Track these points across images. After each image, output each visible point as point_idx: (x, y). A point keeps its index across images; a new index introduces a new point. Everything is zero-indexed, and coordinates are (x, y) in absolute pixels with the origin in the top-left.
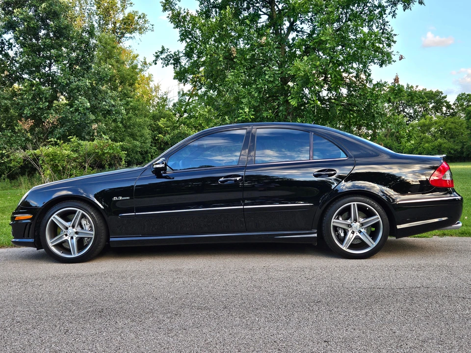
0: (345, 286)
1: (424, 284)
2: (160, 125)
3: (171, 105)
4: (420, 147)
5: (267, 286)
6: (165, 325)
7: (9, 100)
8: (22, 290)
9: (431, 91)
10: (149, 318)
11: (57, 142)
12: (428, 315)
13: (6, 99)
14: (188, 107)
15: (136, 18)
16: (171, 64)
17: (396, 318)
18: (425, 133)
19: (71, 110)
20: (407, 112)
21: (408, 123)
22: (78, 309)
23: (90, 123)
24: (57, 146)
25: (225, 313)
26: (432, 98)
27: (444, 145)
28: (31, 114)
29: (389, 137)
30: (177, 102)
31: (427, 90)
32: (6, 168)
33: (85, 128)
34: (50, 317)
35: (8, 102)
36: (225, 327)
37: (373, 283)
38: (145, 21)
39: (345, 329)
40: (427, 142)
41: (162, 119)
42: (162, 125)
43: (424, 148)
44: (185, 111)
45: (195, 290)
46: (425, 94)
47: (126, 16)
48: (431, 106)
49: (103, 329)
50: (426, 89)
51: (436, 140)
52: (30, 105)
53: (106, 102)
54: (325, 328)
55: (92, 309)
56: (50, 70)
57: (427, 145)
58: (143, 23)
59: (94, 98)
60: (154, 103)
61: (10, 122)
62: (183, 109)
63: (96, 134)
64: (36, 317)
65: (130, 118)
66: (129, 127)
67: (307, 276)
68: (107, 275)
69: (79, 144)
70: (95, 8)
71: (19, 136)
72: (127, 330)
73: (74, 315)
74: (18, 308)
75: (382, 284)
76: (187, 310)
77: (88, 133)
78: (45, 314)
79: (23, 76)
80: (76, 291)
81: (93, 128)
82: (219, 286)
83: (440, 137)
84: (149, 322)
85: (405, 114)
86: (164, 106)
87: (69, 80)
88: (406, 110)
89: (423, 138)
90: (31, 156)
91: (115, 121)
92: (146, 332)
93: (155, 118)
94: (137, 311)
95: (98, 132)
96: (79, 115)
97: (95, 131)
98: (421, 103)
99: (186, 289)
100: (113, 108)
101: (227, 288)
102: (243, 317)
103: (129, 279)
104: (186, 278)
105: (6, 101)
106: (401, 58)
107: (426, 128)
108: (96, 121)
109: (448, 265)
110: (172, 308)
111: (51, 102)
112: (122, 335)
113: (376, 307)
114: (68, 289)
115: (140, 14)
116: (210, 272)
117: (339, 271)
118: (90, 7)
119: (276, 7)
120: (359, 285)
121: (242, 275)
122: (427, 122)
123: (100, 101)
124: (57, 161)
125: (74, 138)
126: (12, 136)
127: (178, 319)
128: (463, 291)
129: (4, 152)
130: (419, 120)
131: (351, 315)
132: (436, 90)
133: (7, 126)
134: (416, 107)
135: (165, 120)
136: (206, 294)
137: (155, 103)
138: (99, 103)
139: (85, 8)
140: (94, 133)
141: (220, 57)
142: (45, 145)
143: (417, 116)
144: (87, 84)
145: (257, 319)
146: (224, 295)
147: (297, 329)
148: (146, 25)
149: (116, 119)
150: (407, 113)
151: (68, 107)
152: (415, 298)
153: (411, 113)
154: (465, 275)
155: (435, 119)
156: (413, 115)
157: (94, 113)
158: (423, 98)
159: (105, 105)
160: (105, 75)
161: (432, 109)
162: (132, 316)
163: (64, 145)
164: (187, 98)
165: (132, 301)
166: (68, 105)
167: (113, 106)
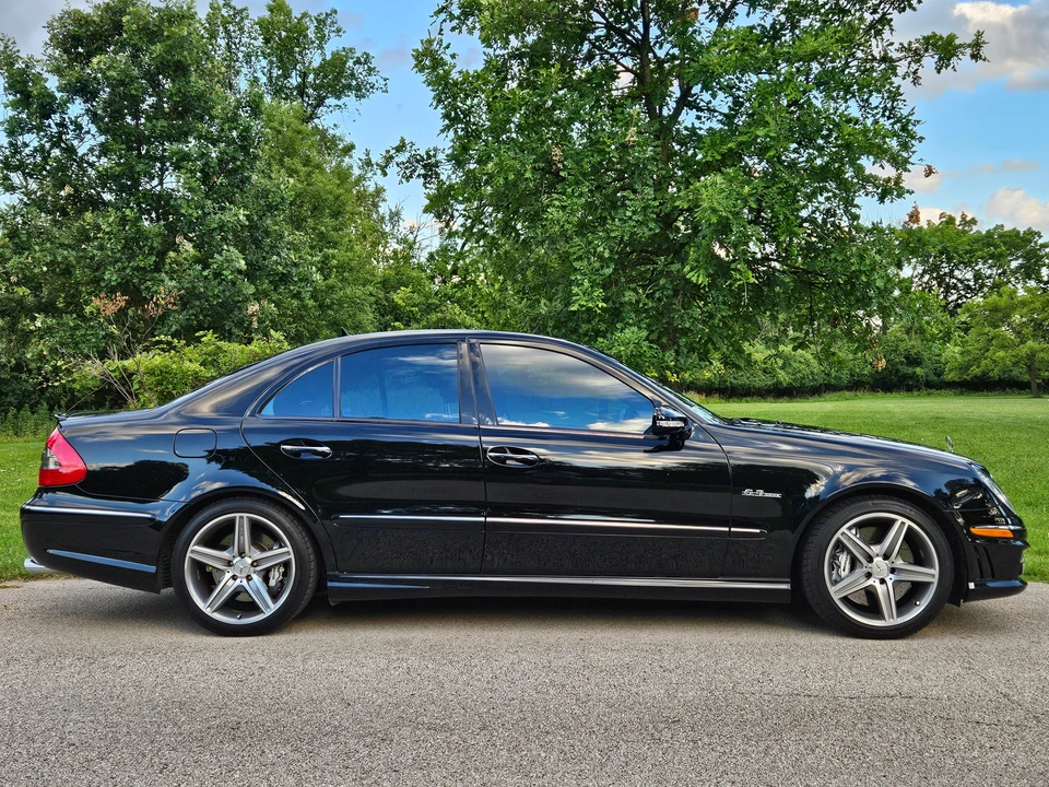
0: (740, 688)
1: (905, 689)
2: (397, 300)
3: (423, 257)
4: (985, 359)
5: (576, 684)
6: (358, 760)
7: (73, 249)
8: (83, 675)
9: (1014, 230)
10: (329, 745)
11: (172, 343)
12: (892, 757)
13: (68, 247)
14: (461, 262)
15: (350, 63)
16: (419, 176)
17: (824, 762)
18: (998, 326)
19: (205, 273)
20: (960, 277)
21: (960, 302)
22: (191, 720)
23: (243, 301)
24: (173, 351)
25: (482, 739)
26: (1017, 248)
27: (1042, 355)
28: (119, 280)
29: (916, 333)
30: (437, 252)
31: (1006, 229)
32: (65, 392)
33: (232, 311)
34: (134, 737)
35: (72, 255)
36: (476, 769)
37: (798, 684)
38: (370, 69)
39: (715, 781)
40: (1003, 347)
41: (402, 288)
42: (400, 302)
43: (995, 361)
44: (454, 272)
45: (430, 687)
46: (1000, 236)
47: (328, 57)
48: (1014, 264)
49: (235, 764)
50: (1002, 226)
51: (1023, 342)
52: (117, 262)
53: (279, 255)
54: (676, 777)
55: (218, 721)
56: (161, 183)
57: (1001, 353)
58: (364, 73)
59: (254, 247)
60: (387, 250)
61: (73, 296)
62: (449, 267)
63: (255, 325)
64: (106, 735)
65: (331, 288)
66: (329, 307)
67: (666, 663)
68: (255, 647)
69: (219, 348)
70: (259, 42)
71: (93, 327)
72: (281, 770)
73: (181, 734)
74: (74, 716)
75: (815, 685)
76: (406, 731)
77: (240, 324)
78: (125, 730)
79: (104, 195)
80: (190, 683)
81: (250, 312)
82: (479, 680)
83: (1033, 336)
84: (326, 753)
85: (955, 281)
86: (407, 258)
87: (203, 208)
88: (956, 273)
89: (993, 338)
90: (117, 374)
91: (297, 296)
92: (318, 774)
93: (387, 285)
94: (308, 729)
95: (260, 321)
96: (220, 284)
97: (255, 319)
98: (992, 256)
99: (411, 685)
100: (294, 270)
101: (496, 686)
102: (516, 749)
103: (299, 658)
104: (414, 661)
105: (65, 252)
106: (929, 172)
107: (1000, 315)
108: (257, 297)
109: (969, 647)
110: (378, 725)
111: (162, 255)
112: (272, 778)
113: (790, 738)
114: (175, 678)
115: (358, 54)
116: (466, 649)
117: (733, 656)
118: (248, 40)
119: (651, 55)
120: (768, 688)
121: (530, 657)
122: (1003, 301)
123: (267, 253)
124: (170, 386)
125: (209, 336)
126: (76, 328)
127: (385, 749)
128: (982, 707)
129: (59, 363)
130: (984, 297)
131: (734, 751)
132: (1025, 229)
133: (68, 304)
134: (980, 266)
135: (408, 290)
136: (451, 697)
137: (388, 252)
138: (264, 259)
139: (237, 41)
140: (251, 323)
141: (525, 171)
142: (147, 349)
143: (982, 286)
144: (241, 217)
145: (543, 755)
146: (486, 700)
147: (619, 779)
148: (372, 79)
149: (299, 293)
150: (959, 280)
151: (199, 267)
152: (876, 720)
153: (968, 280)
154: (998, 673)
155: (1021, 292)
156: (972, 283)
157: (252, 279)
158: (996, 247)
159: (276, 263)
160: (279, 200)
161: (1015, 273)
162: (296, 740)
163: (187, 349)
164: (460, 242)
165: (298, 708)
166: (197, 261)
167: (296, 265)
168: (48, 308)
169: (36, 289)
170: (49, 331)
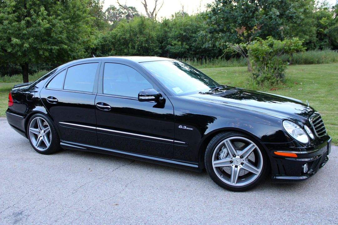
2: (321, 22)
11: (259, 39)
19: (266, 17)
23: (278, 26)
28: (242, 21)
33: (275, 29)
41: (324, 18)
42: (323, 23)
52: (241, 16)
53: (289, 10)
59: (281, 8)
77: (277, 33)
81: (280, 29)
91: (295, 23)
93: (319, 18)
96: (271, 20)
97: (282, 31)
100: (294, 15)
108: (283, 24)
111: (254, 13)
125: (270, 38)
133: (227, 29)
135: (326, 19)
138: (285, 12)
140: (281, 33)
151: (265, 16)
157: (281, 18)
159: (289, 13)
166: (264, 14)
167: (295, 13)
168: (222, 31)
169: (219, 26)
170: (222, 37)
